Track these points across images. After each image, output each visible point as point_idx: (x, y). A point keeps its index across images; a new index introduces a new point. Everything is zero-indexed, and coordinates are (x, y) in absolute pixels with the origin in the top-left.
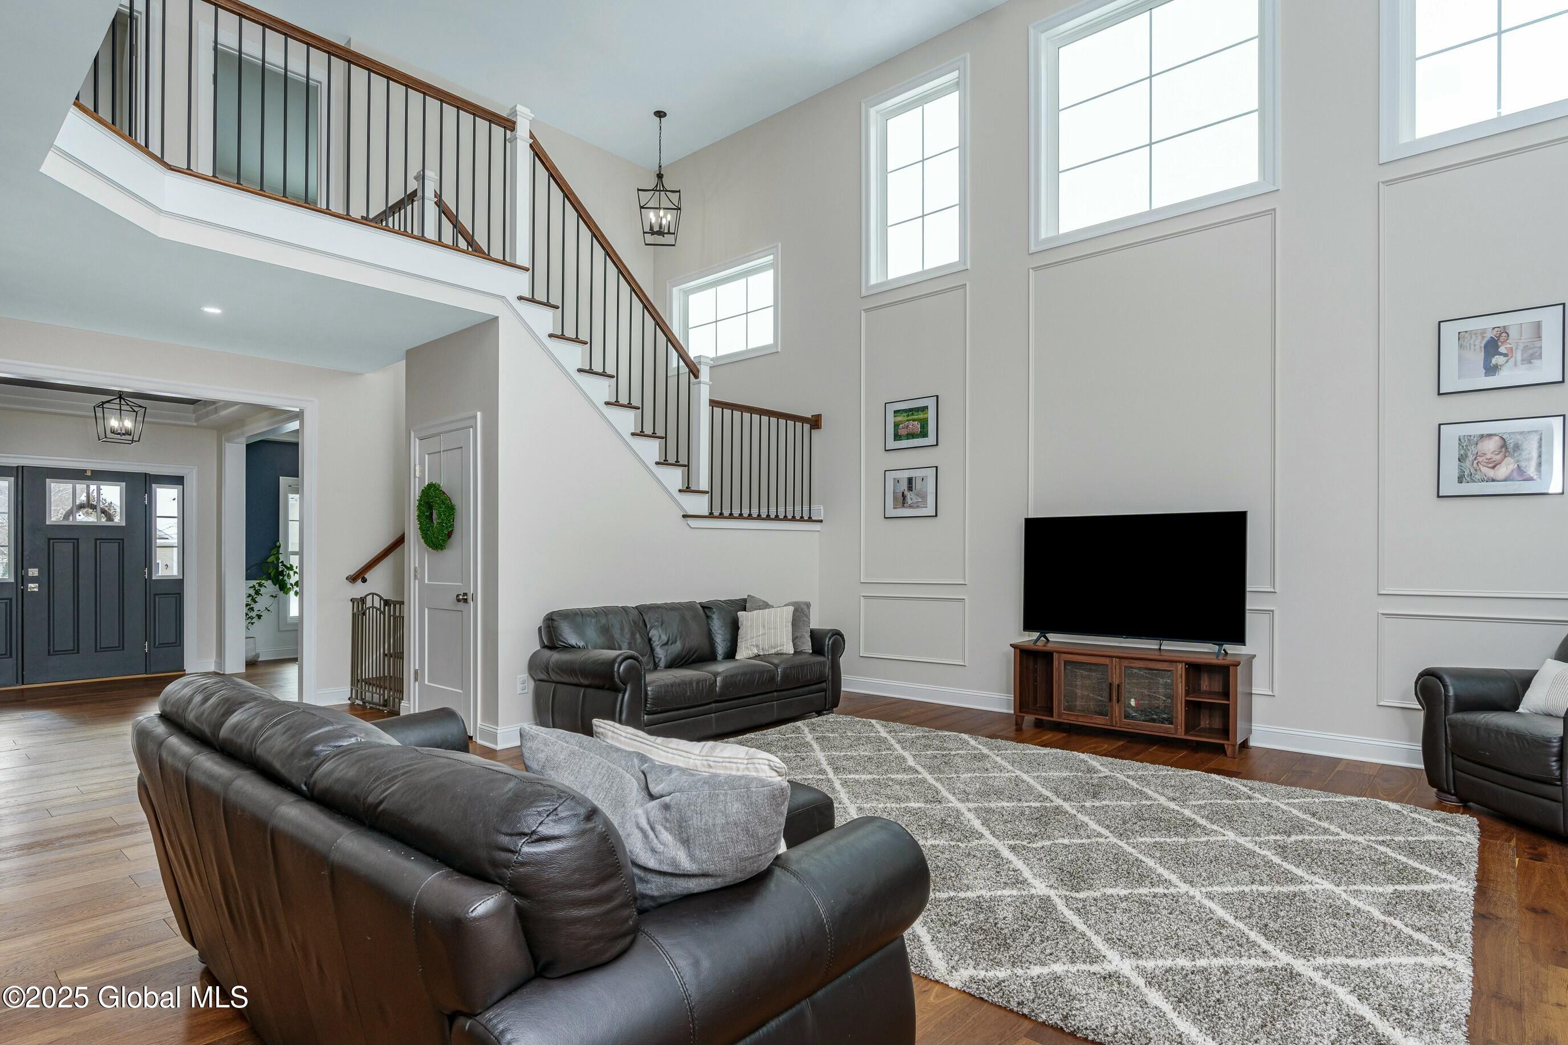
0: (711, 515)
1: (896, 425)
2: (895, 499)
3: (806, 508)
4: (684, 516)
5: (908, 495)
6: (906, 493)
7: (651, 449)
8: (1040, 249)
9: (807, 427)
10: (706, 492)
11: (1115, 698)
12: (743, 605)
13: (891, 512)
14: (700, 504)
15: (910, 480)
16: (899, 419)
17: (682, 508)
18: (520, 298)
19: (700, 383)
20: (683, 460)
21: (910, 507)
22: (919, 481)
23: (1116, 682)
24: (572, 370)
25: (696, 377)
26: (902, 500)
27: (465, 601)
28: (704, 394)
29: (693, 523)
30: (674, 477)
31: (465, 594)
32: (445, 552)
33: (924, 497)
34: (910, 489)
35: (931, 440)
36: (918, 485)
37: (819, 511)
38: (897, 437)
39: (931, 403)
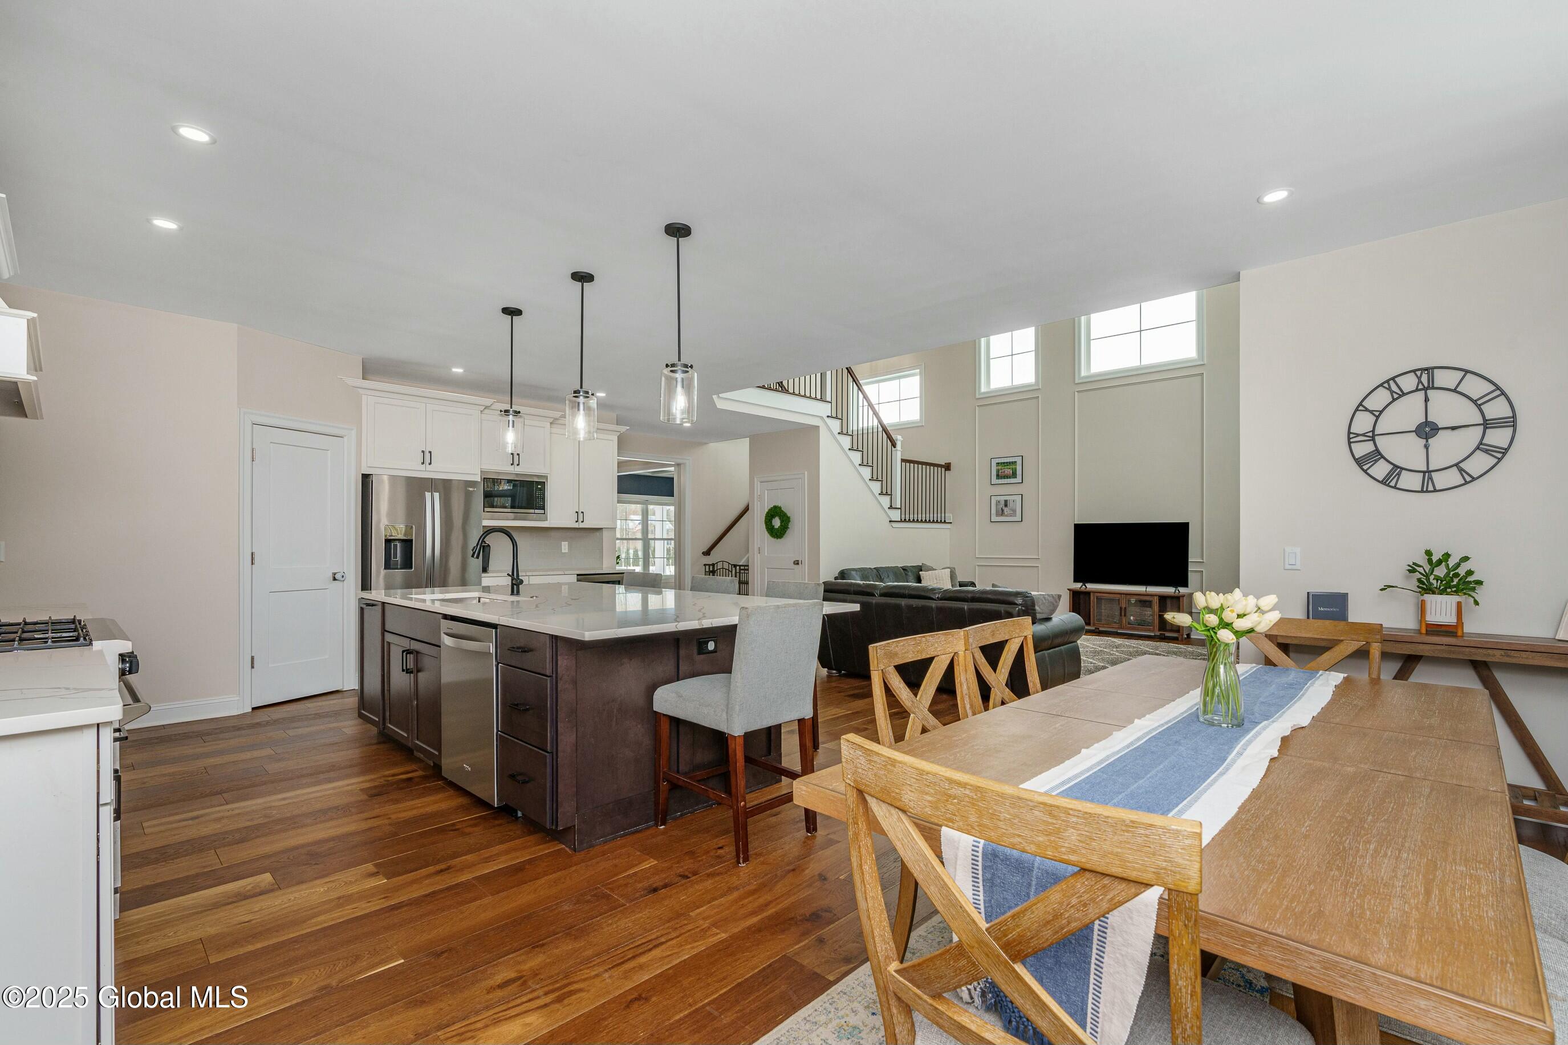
0: (901, 521)
1: (998, 471)
2: (997, 511)
3: (943, 515)
4: (890, 521)
5: (1006, 509)
6: (1004, 508)
7: (876, 487)
8: (1080, 381)
9: (943, 469)
10: (899, 508)
11: (1123, 614)
12: (920, 568)
13: (994, 518)
14: (896, 515)
15: (1006, 501)
16: (1000, 467)
17: (889, 516)
18: (828, 417)
19: (897, 450)
20: (889, 493)
21: (1007, 516)
22: (1011, 502)
23: (1124, 606)
24: (847, 449)
25: (895, 447)
26: (1001, 513)
27: (798, 564)
28: (898, 456)
29: (895, 525)
30: (885, 501)
31: (798, 561)
32: (782, 539)
33: (1014, 511)
34: (1006, 505)
35: (1019, 479)
36: (1011, 504)
37: (949, 517)
38: (998, 477)
39: (1019, 460)
